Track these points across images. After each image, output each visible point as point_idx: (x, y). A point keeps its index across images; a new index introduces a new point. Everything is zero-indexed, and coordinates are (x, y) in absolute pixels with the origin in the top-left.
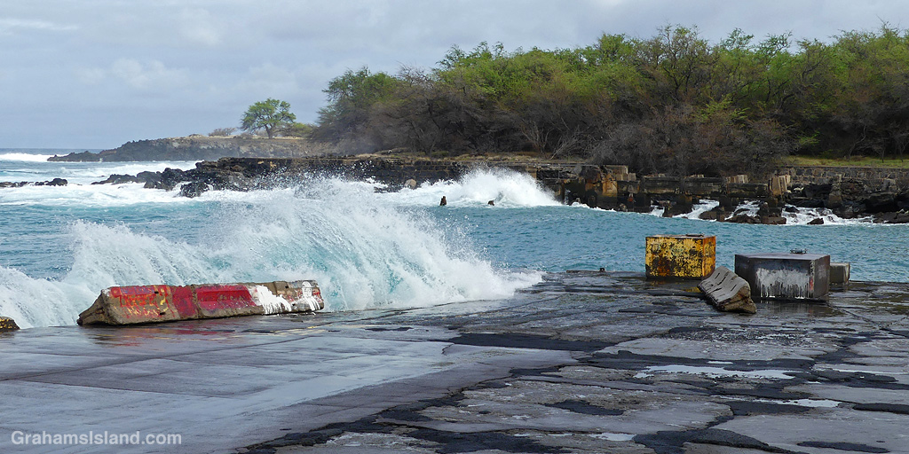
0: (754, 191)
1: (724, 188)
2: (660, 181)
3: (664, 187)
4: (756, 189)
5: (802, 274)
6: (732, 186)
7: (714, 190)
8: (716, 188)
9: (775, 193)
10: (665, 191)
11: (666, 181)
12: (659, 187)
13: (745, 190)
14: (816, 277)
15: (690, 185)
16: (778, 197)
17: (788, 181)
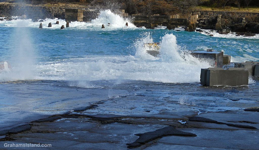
0: (183, 22)
1: (169, 21)
2: (140, 17)
3: (142, 20)
4: (183, 21)
5: (212, 60)
6: (172, 19)
7: (164, 21)
8: (165, 21)
9: (192, 23)
10: (142, 22)
11: (143, 17)
12: (140, 20)
13: (178, 21)
14: (218, 61)
15: (154, 19)
16: (193, 25)
17: (197, 17)
